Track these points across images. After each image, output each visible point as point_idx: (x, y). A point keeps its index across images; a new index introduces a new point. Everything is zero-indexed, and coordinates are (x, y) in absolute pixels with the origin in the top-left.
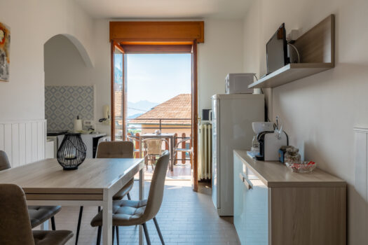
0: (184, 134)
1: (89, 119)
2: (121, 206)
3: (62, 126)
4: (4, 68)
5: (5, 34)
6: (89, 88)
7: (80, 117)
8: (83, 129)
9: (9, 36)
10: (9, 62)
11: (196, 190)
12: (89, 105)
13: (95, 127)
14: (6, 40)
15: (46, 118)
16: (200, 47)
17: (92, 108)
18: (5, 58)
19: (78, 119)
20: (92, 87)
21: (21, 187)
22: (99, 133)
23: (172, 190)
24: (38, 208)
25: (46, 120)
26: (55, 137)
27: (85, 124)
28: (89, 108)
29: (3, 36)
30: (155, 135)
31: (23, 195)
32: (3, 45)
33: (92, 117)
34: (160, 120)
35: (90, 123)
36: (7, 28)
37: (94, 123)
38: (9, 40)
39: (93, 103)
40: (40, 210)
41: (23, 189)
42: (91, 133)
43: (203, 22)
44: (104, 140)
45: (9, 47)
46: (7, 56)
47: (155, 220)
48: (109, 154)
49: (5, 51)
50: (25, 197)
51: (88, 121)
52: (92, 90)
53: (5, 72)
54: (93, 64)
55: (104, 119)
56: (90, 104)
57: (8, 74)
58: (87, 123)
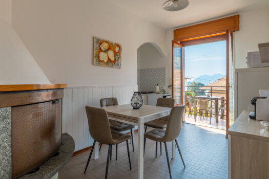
0: (223, 98)
2: (159, 131)
3: (147, 89)
4: (119, 63)
5: (119, 48)
6: (163, 68)
8: (160, 91)
9: (121, 49)
10: (121, 60)
11: (227, 137)
12: (163, 78)
13: (166, 90)
14: (120, 51)
16: (236, 34)
17: (165, 80)
18: (120, 58)
19: (158, 85)
20: (165, 68)
22: (168, 93)
24: (126, 124)
25: (138, 86)
26: (146, 94)
27: (161, 89)
28: (163, 80)
30: (206, 97)
32: (119, 53)
33: (165, 85)
34: (211, 87)
36: (120, 45)
37: (166, 88)
39: (165, 77)
42: (163, 93)
43: (238, 16)
44: (169, 97)
47: (176, 140)
49: (120, 55)
50: (107, 115)
51: (162, 87)
52: (165, 70)
53: (119, 65)
54: (165, 55)
55: (170, 86)
57: (121, 65)
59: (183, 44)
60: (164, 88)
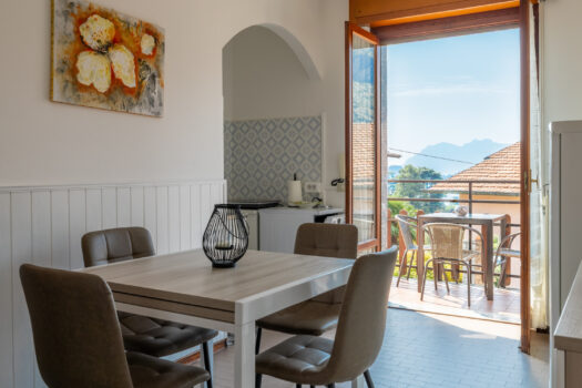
0: (507, 218)
1: (314, 181)
2: (308, 346)
3: (259, 191)
4: (156, 97)
5: (156, 40)
6: (314, 119)
7: (299, 175)
8: (304, 199)
9: (163, 44)
10: (162, 86)
11: (525, 348)
12: (315, 154)
13: (324, 197)
14: (159, 51)
15: (225, 178)
17: (320, 158)
18: (157, 79)
19: (295, 179)
20: (320, 117)
21: (106, 280)
22: (331, 207)
23: (473, 340)
24: (183, 327)
25: (225, 181)
26: (255, 212)
27: (307, 190)
28: (314, 158)
29: (153, 44)
31: (109, 293)
32: (154, 60)
33: (320, 175)
34: (470, 182)
35: (314, 187)
36: (159, 30)
37: (323, 188)
38: (164, 50)
40: (186, 331)
41: (109, 283)
42: (316, 207)
44: (334, 220)
45: (163, 61)
46: (159, 76)
47: (366, 375)
48: (315, 247)
49: (157, 67)
50: (112, 296)
51: (312, 183)
52: (319, 124)
53: (156, 103)
54: (321, 72)
55: (339, 181)
56: (316, 151)
57: (161, 104)
58: (309, 187)
59: (381, 35)
60: (319, 191)
